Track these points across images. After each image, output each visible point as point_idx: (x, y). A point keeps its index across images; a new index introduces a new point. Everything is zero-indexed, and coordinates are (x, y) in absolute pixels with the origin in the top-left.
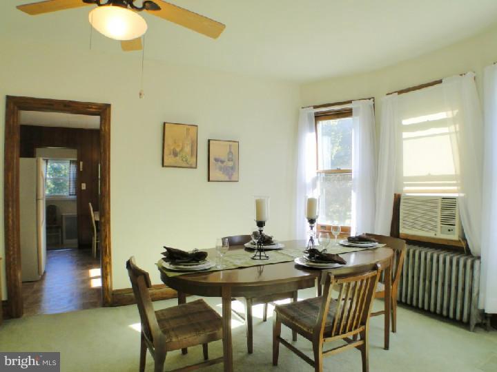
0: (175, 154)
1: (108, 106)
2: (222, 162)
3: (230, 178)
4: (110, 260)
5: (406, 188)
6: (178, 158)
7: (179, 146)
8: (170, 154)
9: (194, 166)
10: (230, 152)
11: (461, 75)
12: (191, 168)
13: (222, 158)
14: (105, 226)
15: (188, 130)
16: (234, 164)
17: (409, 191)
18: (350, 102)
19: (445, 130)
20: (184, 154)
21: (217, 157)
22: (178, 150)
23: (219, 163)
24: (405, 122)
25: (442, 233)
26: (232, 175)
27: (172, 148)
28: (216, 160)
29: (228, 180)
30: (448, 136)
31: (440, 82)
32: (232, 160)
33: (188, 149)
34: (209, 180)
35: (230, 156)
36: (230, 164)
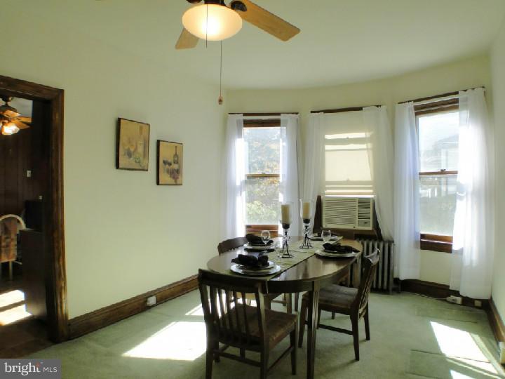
0: (129, 154)
1: (62, 91)
2: (170, 164)
3: (176, 181)
4: (65, 283)
5: (328, 191)
6: (132, 159)
7: (132, 145)
8: (125, 154)
9: (146, 168)
10: (176, 155)
11: (378, 106)
12: (143, 170)
13: (169, 161)
14: (58, 242)
15: (141, 128)
16: (179, 167)
17: (330, 193)
18: (279, 114)
19: (364, 146)
20: (137, 155)
21: (165, 159)
22: (132, 150)
23: (167, 166)
24: (328, 137)
25: (359, 225)
26: (177, 178)
27: (126, 148)
28: (165, 162)
29: (174, 183)
30: (366, 151)
31: (360, 109)
32: (177, 163)
33: (140, 149)
34: (158, 183)
35: (176, 159)
36: (175, 166)
